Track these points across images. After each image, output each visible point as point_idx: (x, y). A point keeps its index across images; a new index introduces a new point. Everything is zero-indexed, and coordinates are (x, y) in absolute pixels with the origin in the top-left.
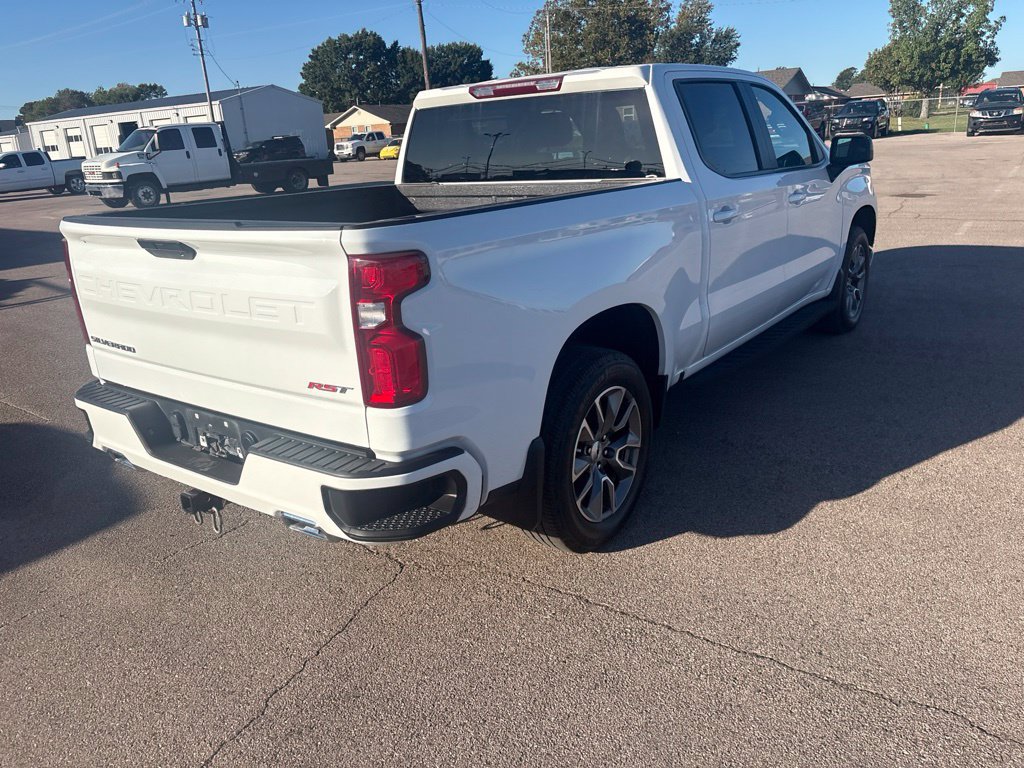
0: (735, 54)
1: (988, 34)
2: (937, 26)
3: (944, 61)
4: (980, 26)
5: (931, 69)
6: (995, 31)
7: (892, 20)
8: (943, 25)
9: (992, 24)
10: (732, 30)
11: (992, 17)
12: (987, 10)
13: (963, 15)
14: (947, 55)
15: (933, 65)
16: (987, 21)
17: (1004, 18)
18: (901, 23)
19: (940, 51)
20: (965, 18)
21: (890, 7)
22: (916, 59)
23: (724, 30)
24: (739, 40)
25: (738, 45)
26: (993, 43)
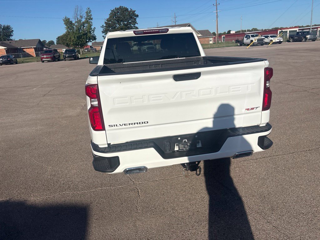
0: (12, 34)
1: (92, 32)
2: (79, 29)
3: (84, 39)
4: (90, 30)
5: (81, 41)
6: (94, 31)
7: (66, 26)
8: (80, 28)
9: (92, 29)
10: (9, 26)
11: (93, 27)
12: (91, 26)
13: (85, 26)
14: (84, 37)
15: (81, 40)
16: (92, 28)
17: (95, 28)
18: (69, 27)
19: (82, 36)
20: (85, 27)
21: (64, 23)
22: (76, 38)
23: (6, 26)
24: (13, 29)
25: (13, 31)
26: (94, 34)
